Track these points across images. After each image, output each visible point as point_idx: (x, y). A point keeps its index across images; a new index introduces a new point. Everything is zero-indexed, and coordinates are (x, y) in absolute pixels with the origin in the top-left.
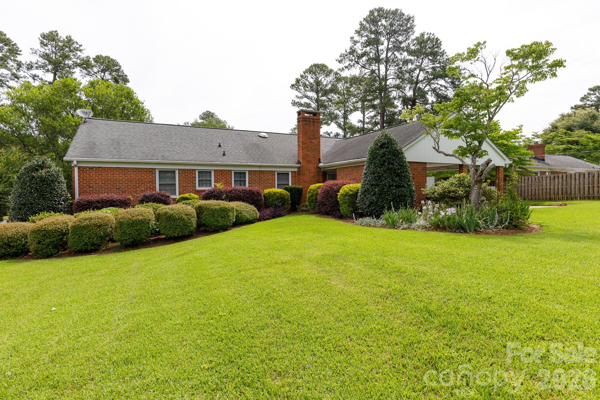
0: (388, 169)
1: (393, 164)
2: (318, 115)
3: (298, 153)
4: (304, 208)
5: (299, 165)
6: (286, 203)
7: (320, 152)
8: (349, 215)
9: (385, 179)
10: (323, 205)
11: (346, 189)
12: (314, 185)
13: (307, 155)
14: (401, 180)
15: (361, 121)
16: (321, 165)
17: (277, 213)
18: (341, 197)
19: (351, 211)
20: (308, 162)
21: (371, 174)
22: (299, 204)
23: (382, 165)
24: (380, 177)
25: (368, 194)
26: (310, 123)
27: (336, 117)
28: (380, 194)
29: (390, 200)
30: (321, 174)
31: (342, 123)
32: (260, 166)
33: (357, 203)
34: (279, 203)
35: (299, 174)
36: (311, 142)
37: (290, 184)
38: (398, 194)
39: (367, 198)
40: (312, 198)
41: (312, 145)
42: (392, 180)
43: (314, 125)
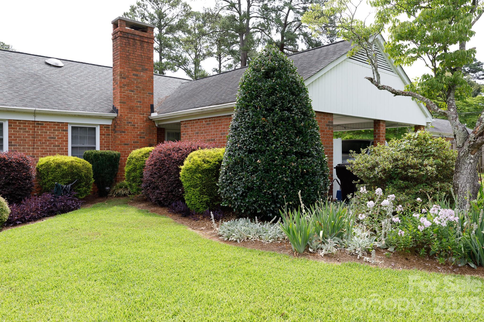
0: (281, 119)
1: (289, 110)
2: (149, 30)
3: (114, 94)
4: (122, 191)
5: (115, 115)
6: (83, 184)
7: (152, 94)
8: (201, 209)
9: (277, 140)
10: (154, 188)
11: (196, 158)
12: (138, 150)
13: (129, 98)
14: (306, 142)
15: (216, 70)
16: (154, 115)
17: (58, 205)
18: (187, 175)
19: (207, 202)
20: (131, 109)
21: (248, 128)
22: (111, 184)
23: (271, 110)
24: (265, 134)
25: (242, 170)
26: (136, 44)
27: (185, 62)
28: (267, 171)
29: (288, 182)
30: (155, 131)
31: (193, 71)
32: (35, 113)
33: (218, 187)
34: (67, 184)
35: (114, 130)
36: (137, 75)
37: (98, 148)
38: (302, 170)
39: (240, 179)
40: (133, 174)
41: (139, 81)
42: (290, 142)
43: (142, 47)
